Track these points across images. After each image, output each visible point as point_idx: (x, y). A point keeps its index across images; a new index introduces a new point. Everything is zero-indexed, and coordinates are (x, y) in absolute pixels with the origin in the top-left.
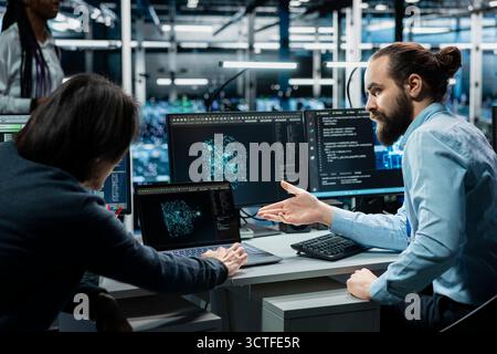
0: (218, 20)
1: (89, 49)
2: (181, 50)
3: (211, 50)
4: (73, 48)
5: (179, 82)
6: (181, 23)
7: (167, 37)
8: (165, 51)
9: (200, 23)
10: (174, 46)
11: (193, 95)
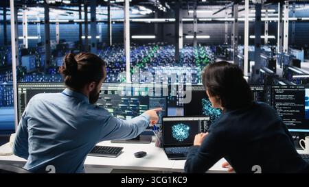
0: (217, 8)
1: (156, 23)
2: (199, 22)
3: (214, 22)
4: (149, 22)
5: (197, 37)
6: (200, 9)
7: (192, 16)
8: (192, 22)
9: (209, 9)
10: (196, 20)
11: (204, 43)
